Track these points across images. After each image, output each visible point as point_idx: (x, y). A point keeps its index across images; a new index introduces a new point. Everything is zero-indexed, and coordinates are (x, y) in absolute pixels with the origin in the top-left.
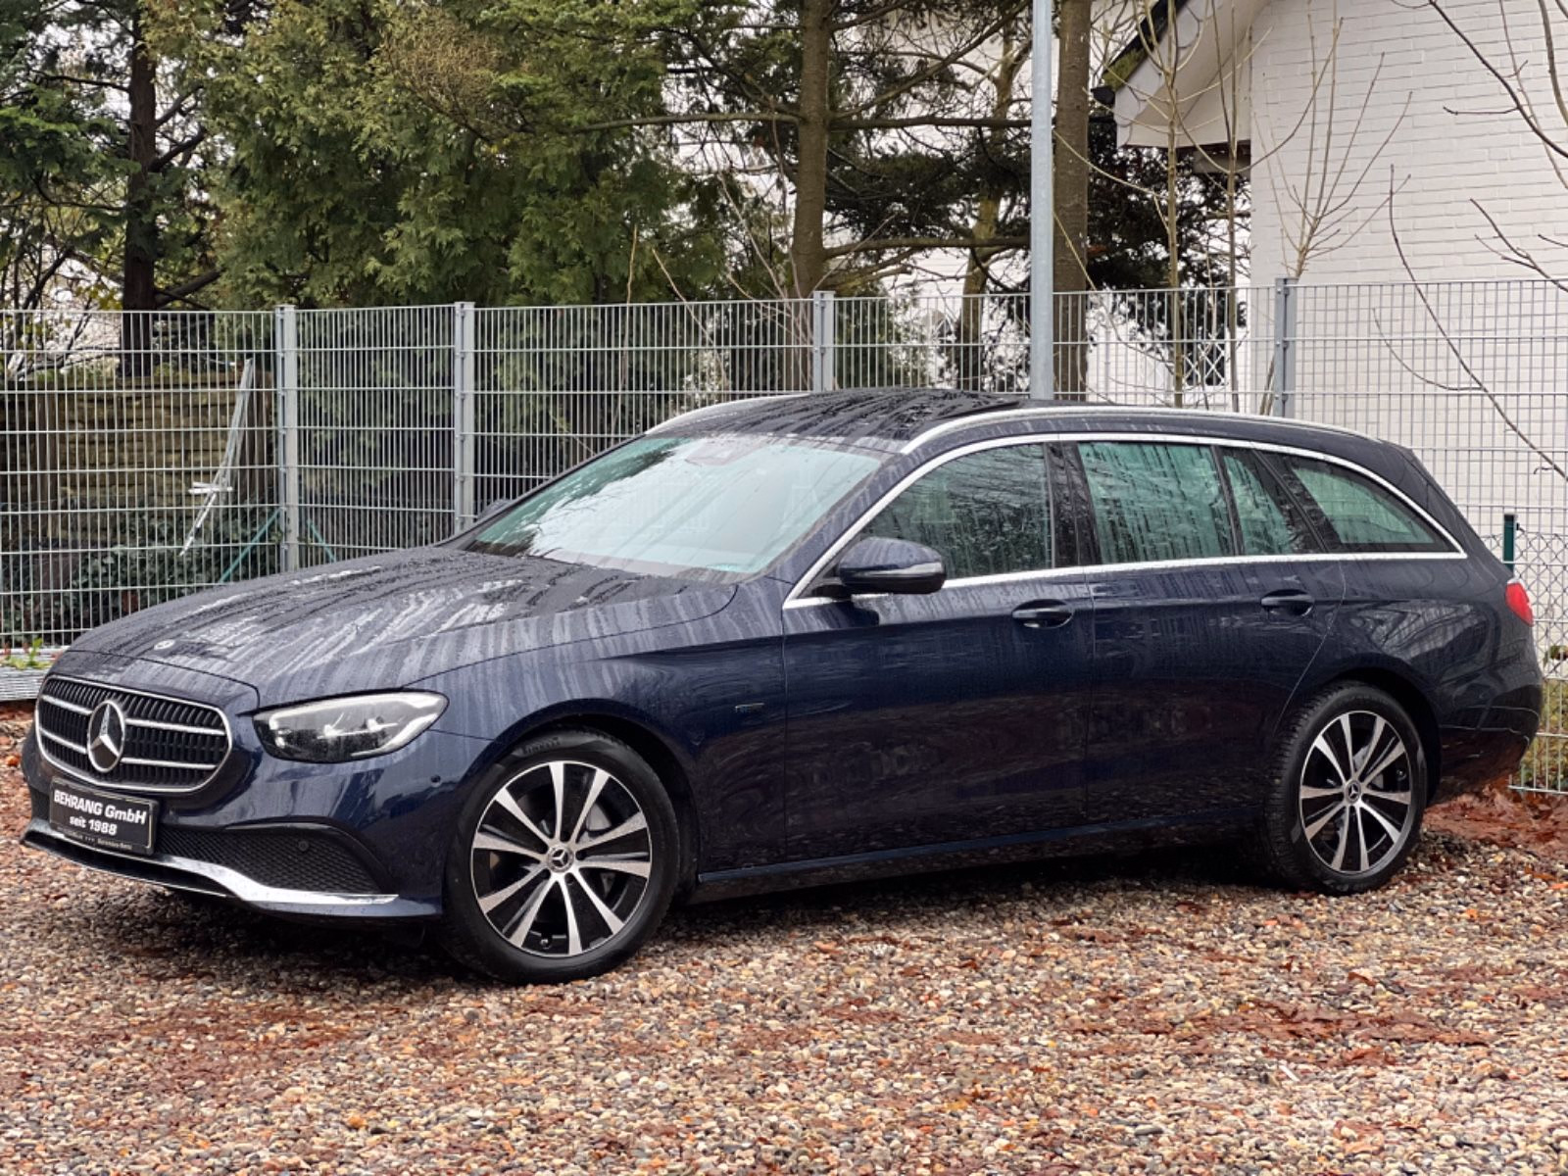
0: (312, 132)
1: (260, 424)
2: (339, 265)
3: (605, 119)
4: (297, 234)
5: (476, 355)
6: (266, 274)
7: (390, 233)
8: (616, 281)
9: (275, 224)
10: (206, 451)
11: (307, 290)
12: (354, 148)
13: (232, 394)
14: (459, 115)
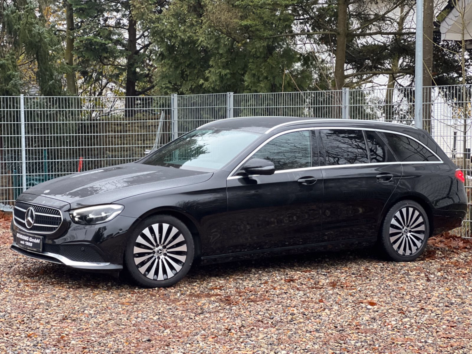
0: (182, 40)
1: (166, 131)
2: (191, 82)
3: (275, 34)
4: (178, 72)
5: (234, 109)
6: (168, 85)
7: (207, 72)
8: (278, 85)
9: (171, 70)
10: (150, 140)
11: (181, 90)
12: (196, 46)
13: (158, 122)
14: (229, 34)
